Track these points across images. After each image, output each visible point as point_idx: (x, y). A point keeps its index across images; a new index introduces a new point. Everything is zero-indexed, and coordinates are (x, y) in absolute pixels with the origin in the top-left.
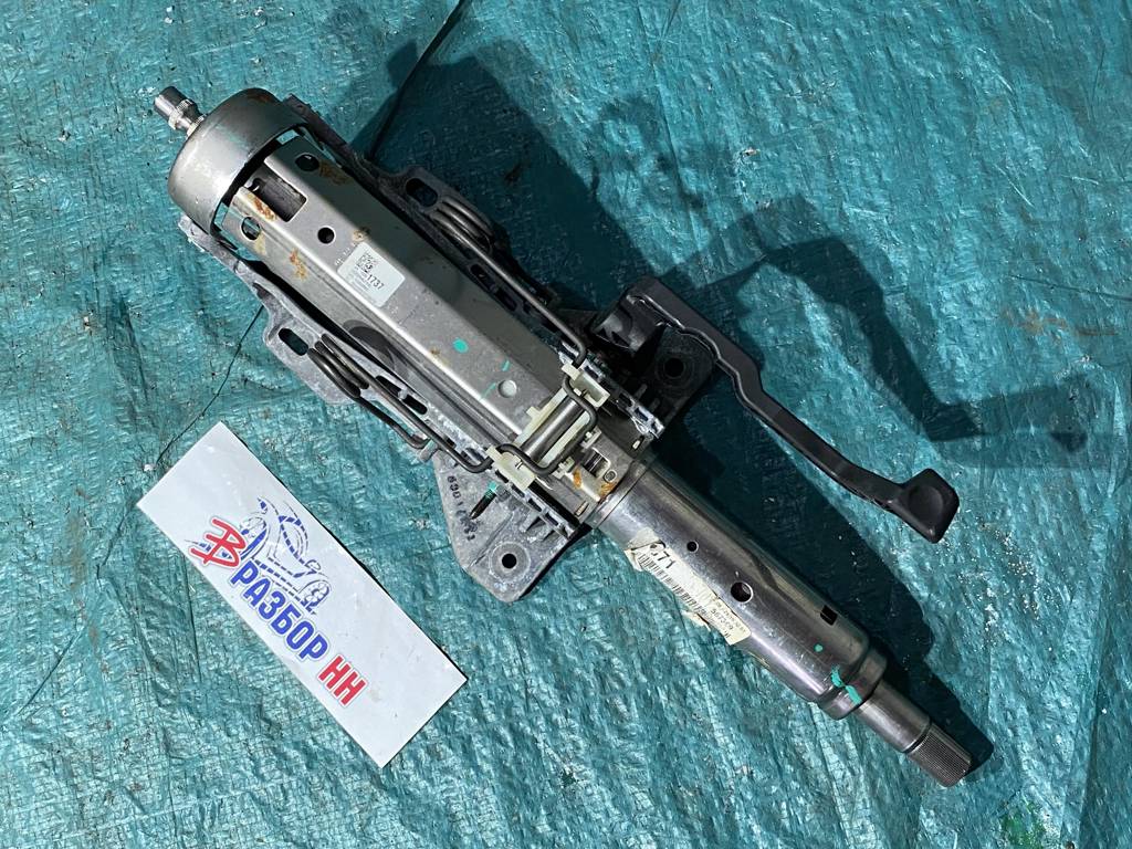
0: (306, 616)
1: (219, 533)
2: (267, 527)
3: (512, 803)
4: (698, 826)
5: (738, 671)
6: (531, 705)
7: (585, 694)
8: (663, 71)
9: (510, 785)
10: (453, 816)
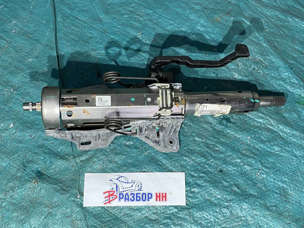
0: (141, 192)
1: (107, 194)
2: (116, 183)
3: (216, 186)
4: (252, 155)
5: (230, 122)
6: (201, 165)
7: (208, 153)
8: (109, 34)
9: (212, 183)
10: (208, 199)
